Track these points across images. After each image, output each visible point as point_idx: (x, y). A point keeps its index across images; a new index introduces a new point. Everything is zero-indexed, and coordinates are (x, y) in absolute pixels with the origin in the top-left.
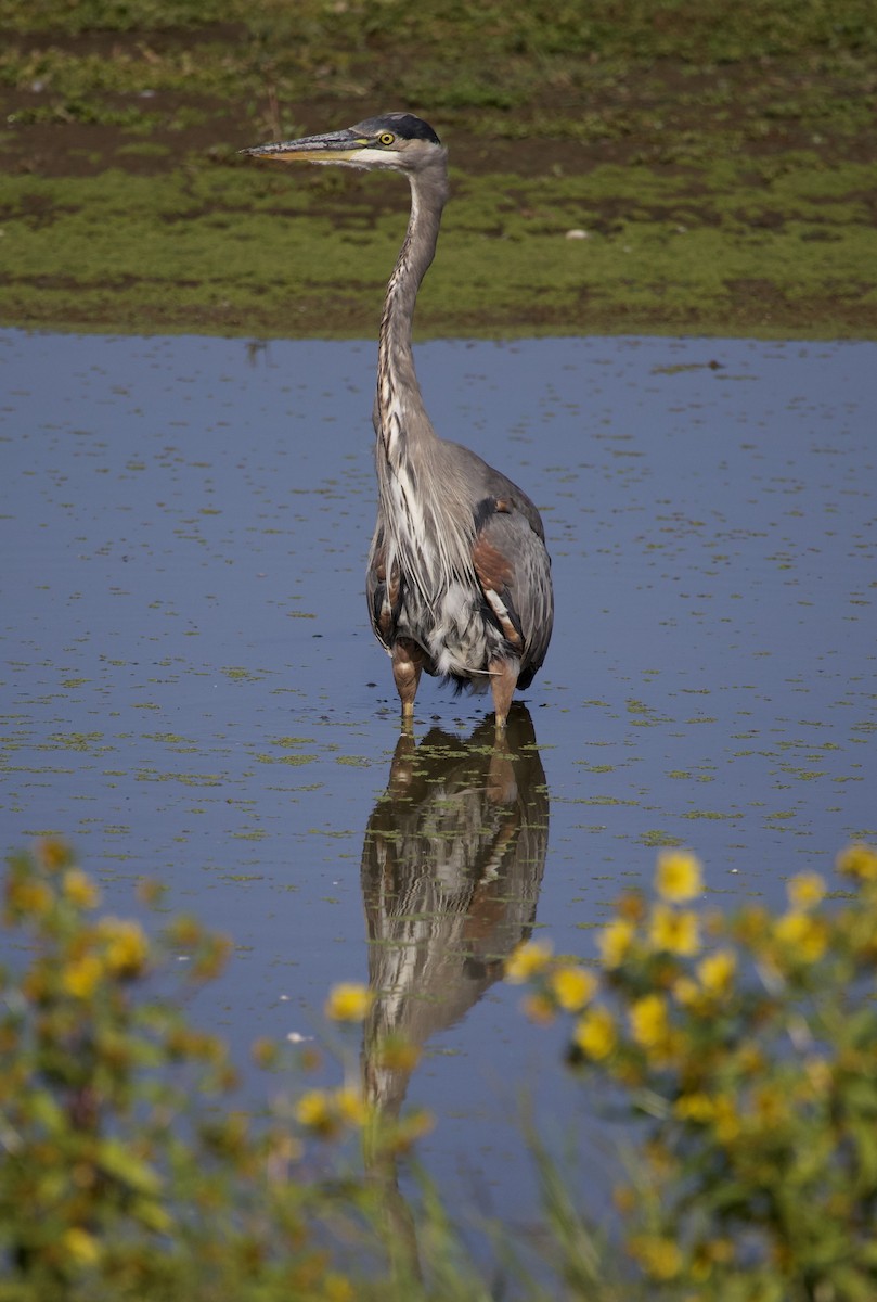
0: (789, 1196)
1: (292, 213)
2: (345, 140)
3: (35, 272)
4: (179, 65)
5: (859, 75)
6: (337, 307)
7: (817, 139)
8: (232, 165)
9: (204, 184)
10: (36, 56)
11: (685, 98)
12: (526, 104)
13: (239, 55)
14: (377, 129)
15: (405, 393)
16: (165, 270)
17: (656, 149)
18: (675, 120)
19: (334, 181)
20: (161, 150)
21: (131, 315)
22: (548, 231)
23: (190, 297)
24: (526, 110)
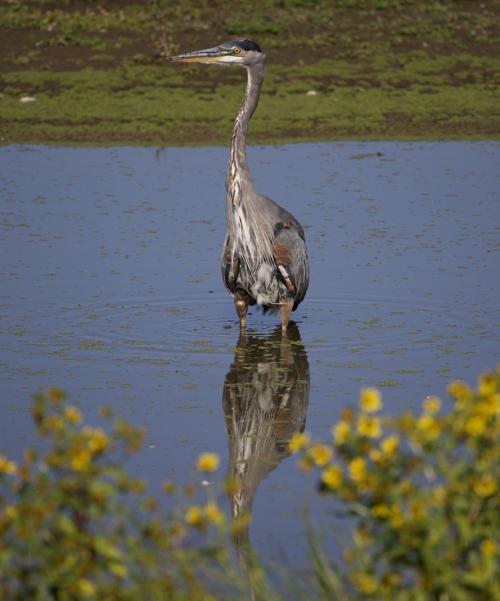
0: (427, 553)
1: (174, 86)
2: (217, 52)
3: (52, 117)
4: (118, 17)
5: (444, 13)
6: (198, 131)
7: (425, 45)
8: (145, 64)
9: (132, 73)
10: (49, 13)
11: (361, 26)
12: (286, 31)
13: (147, 11)
14: (232, 46)
15: (242, 172)
16: (114, 115)
17: (348, 51)
18: (357, 37)
19: (194, 71)
20: (111, 57)
21: (99, 137)
22: (298, 92)
23: (127, 128)
24: (285, 34)
